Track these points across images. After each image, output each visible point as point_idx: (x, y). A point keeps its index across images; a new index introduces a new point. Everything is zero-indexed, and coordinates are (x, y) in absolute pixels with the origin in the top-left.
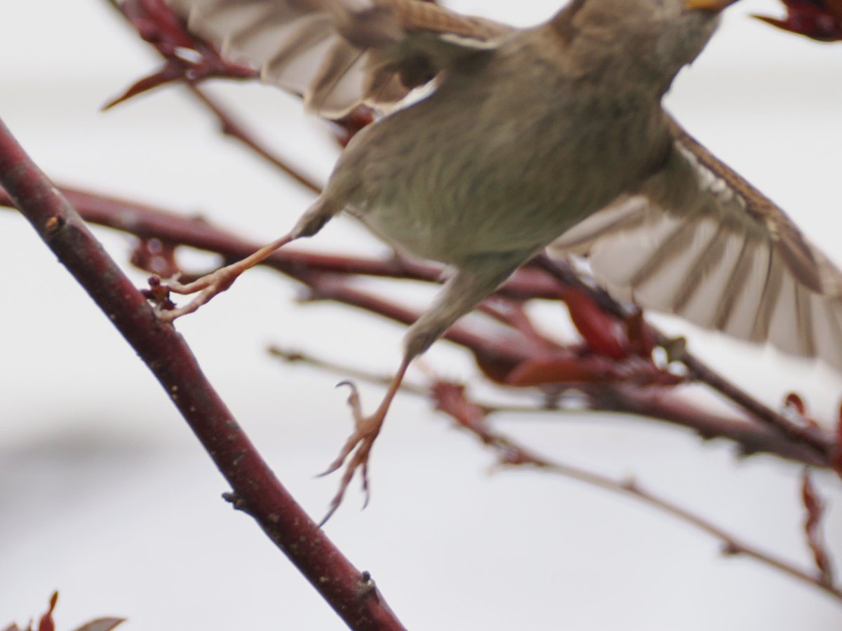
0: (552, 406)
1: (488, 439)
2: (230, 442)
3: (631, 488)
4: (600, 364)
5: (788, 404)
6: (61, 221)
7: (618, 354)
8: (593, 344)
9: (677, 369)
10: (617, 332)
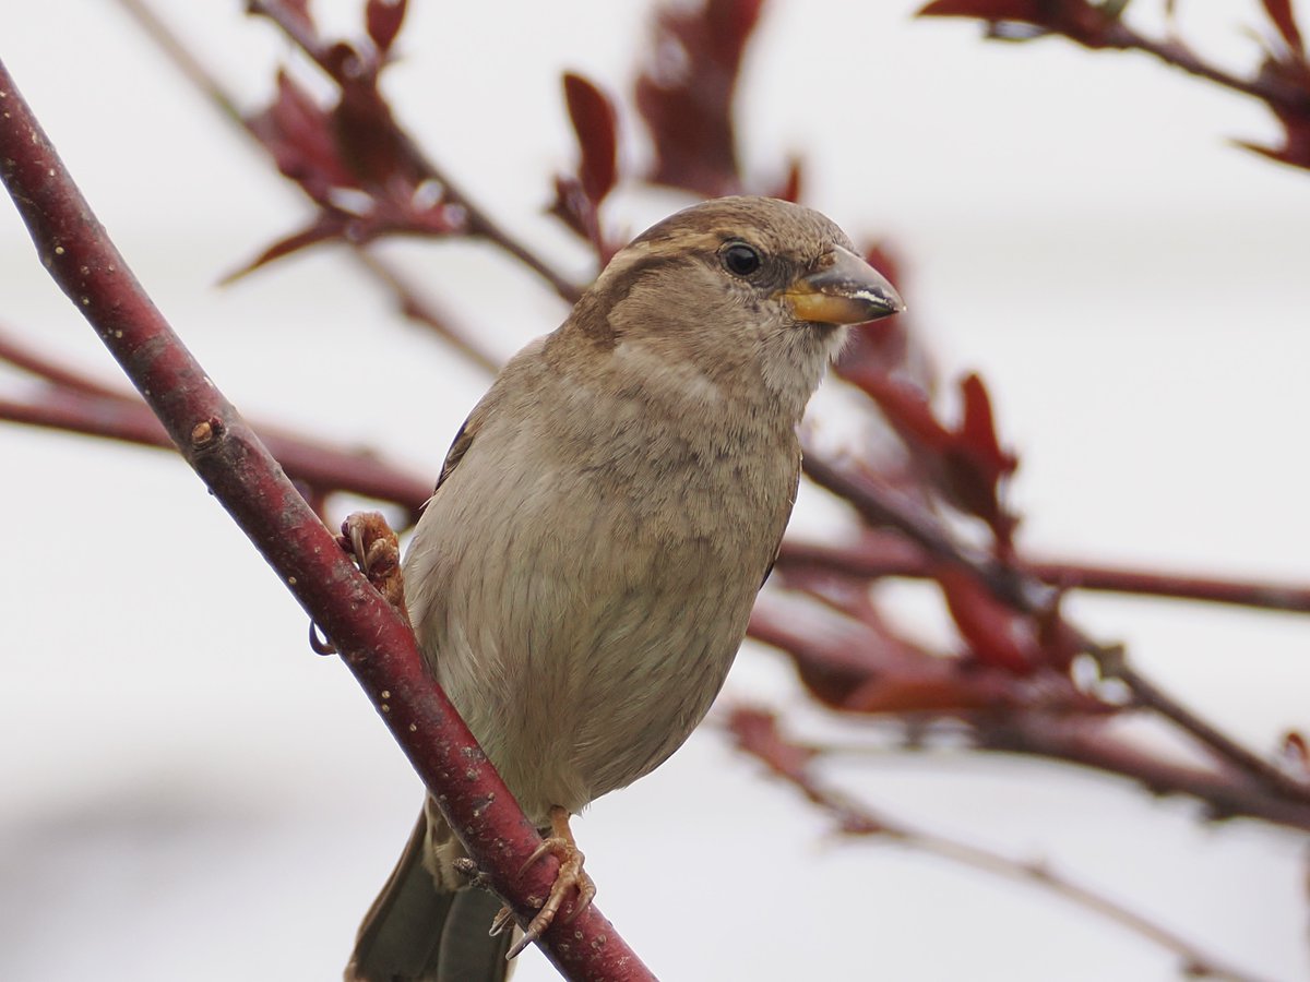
0: (914, 742)
1: (815, 796)
2: (471, 780)
3: (1039, 874)
4: (992, 683)
5: (1287, 746)
6: (217, 429)
7: (1021, 667)
8: (983, 653)
9: (1113, 691)
10: (1019, 633)
